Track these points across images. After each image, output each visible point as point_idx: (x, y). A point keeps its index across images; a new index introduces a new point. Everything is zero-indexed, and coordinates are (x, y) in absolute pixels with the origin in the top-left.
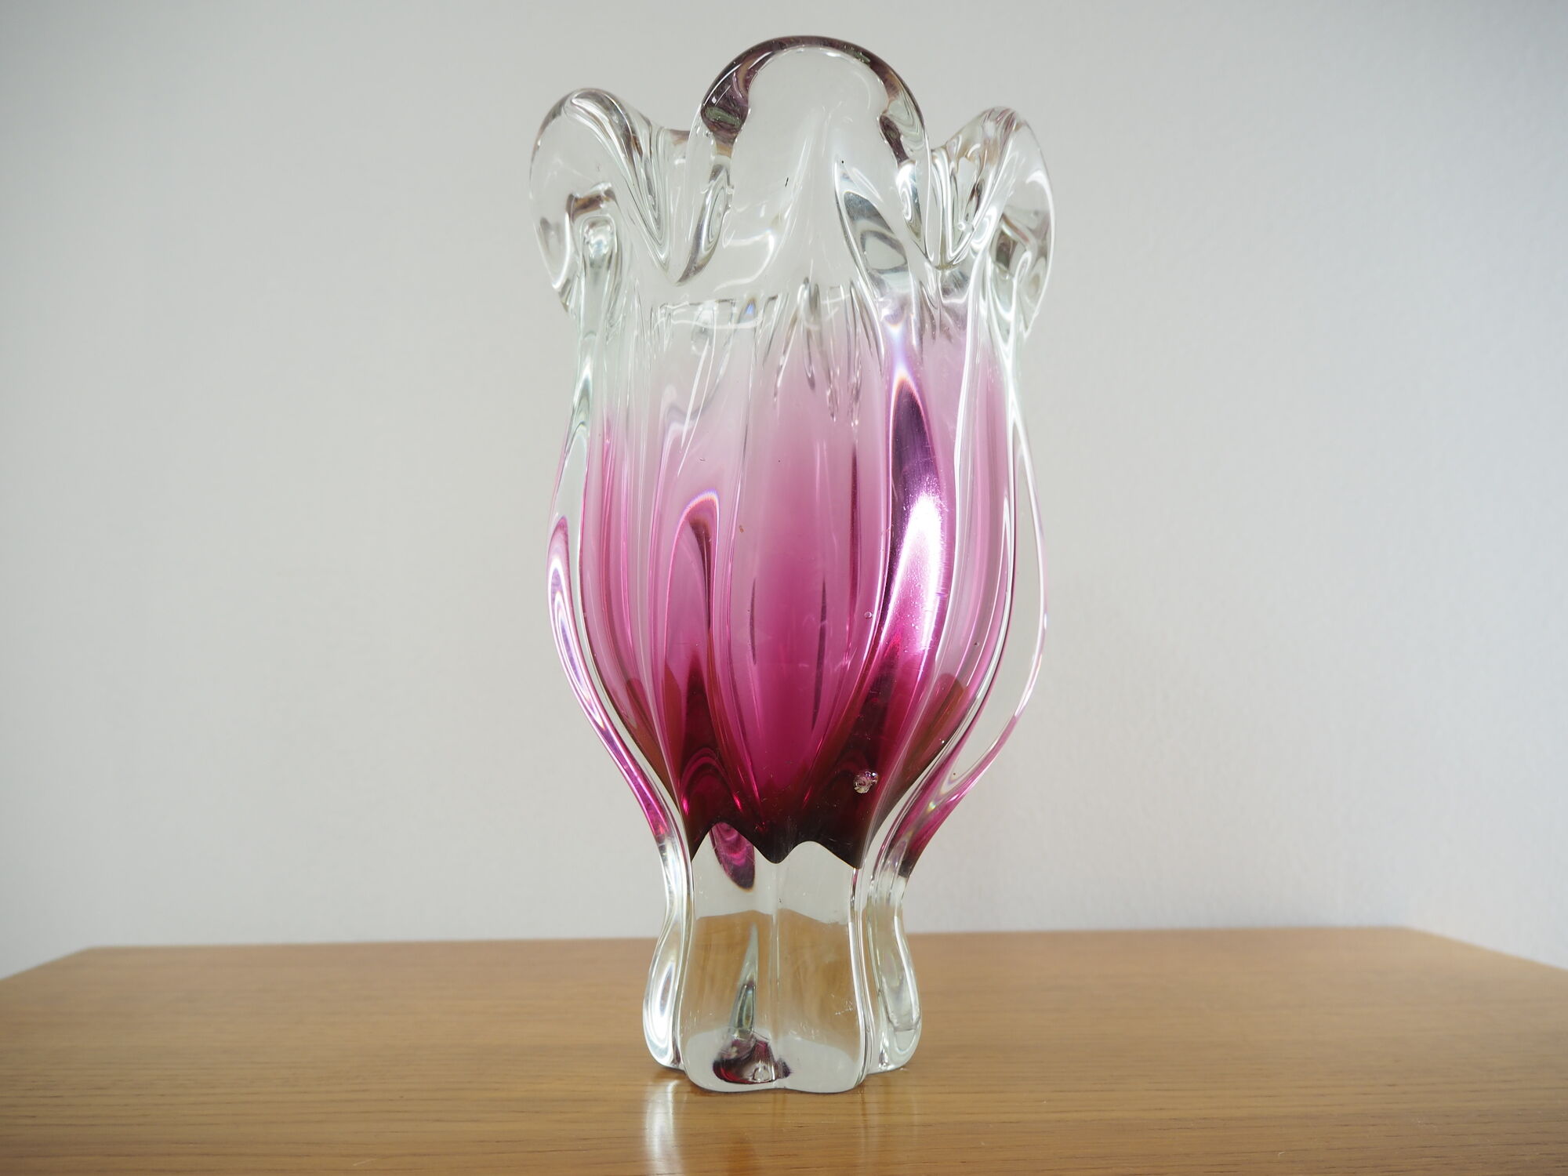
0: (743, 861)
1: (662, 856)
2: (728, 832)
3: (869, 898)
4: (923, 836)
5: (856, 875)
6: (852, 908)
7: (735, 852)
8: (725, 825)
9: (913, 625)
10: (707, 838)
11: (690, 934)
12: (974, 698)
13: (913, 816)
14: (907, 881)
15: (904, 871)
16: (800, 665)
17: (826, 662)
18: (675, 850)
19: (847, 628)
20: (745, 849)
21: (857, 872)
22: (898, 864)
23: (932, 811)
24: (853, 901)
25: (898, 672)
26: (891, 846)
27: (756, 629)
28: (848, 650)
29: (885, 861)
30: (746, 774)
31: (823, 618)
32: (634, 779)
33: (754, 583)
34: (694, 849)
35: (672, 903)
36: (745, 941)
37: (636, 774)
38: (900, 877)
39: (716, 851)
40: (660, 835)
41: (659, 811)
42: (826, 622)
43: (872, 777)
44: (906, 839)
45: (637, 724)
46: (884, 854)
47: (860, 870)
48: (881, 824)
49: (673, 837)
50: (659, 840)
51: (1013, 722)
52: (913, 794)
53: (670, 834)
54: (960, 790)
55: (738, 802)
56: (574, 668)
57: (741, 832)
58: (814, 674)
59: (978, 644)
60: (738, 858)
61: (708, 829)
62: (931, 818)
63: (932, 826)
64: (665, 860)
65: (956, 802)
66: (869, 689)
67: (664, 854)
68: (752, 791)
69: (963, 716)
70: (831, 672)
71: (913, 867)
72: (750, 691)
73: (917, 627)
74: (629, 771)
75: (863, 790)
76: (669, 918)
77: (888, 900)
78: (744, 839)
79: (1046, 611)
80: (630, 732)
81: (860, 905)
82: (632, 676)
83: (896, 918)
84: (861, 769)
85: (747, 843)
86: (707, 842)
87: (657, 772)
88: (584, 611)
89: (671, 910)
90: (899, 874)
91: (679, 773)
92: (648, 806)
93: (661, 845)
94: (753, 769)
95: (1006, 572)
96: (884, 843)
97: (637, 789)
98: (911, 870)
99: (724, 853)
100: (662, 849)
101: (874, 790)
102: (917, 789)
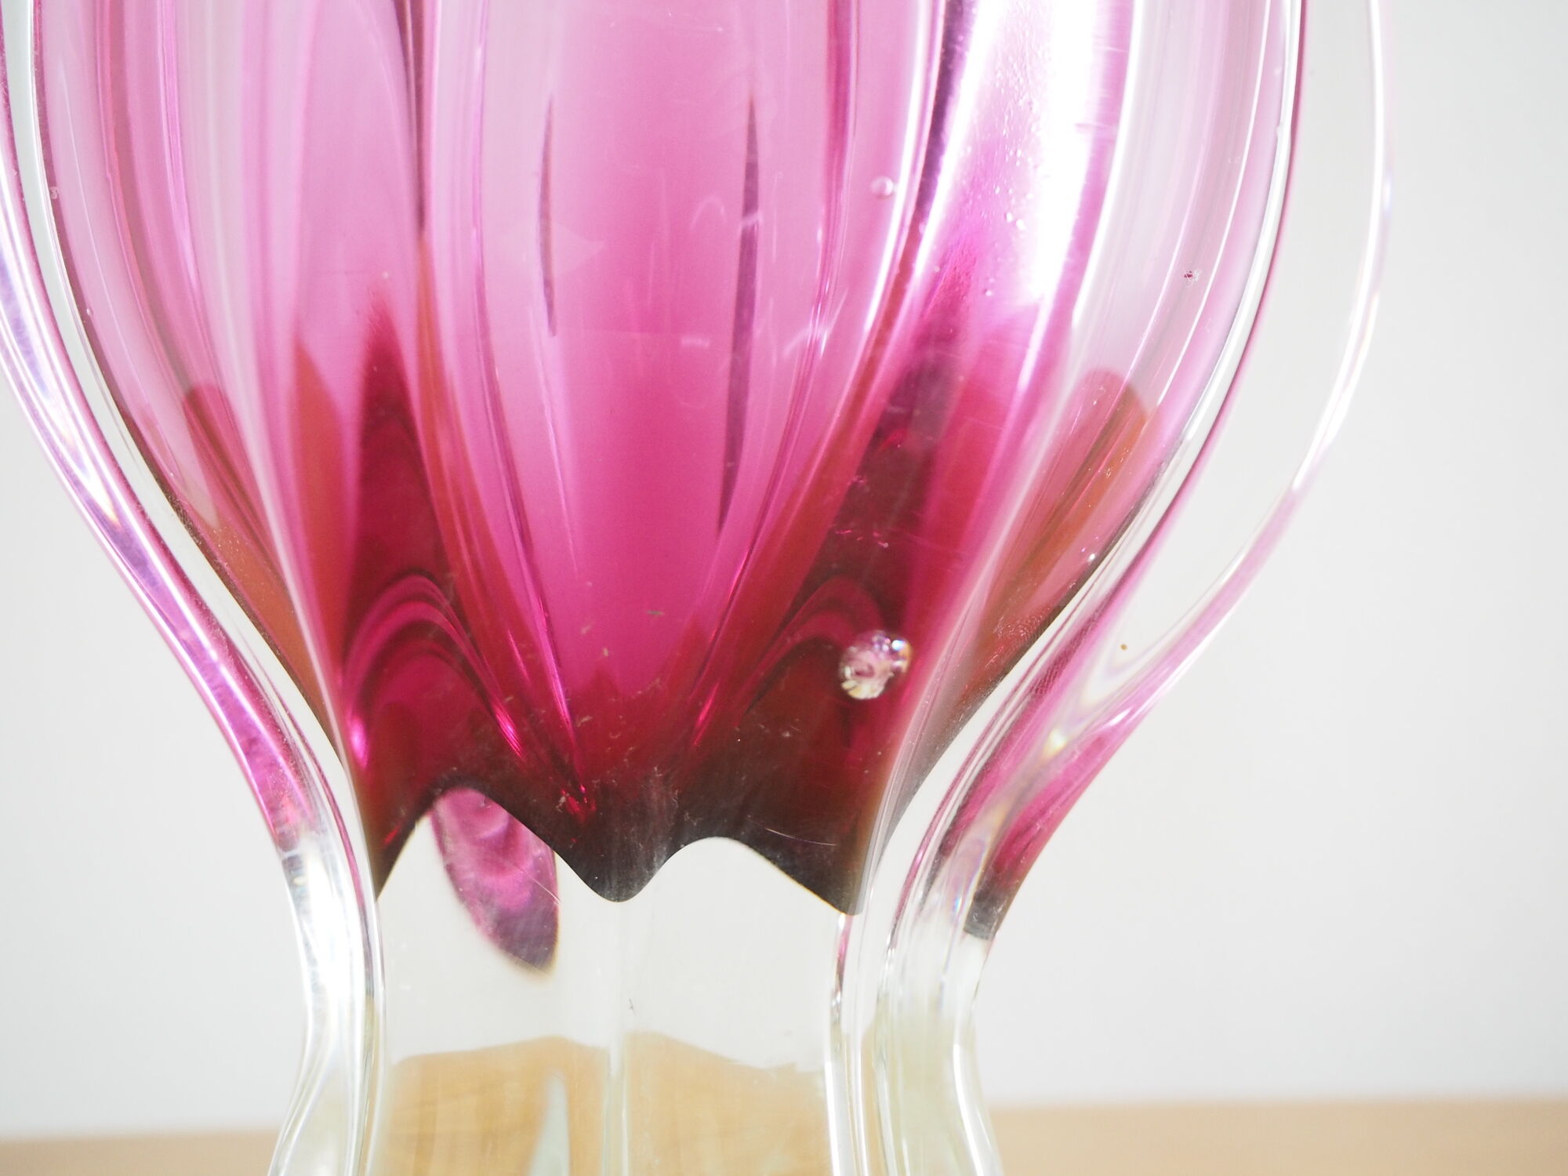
0: (527, 894)
1: (292, 885)
2: (481, 812)
3: (881, 1000)
4: (1035, 819)
5: (846, 935)
6: (836, 1023)
7: (501, 869)
8: (473, 797)
9: (1010, 218)
10: (423, 831)
11: (372, 1106)
12: (1177, 438)
13: (1005, 765)
14: (988, 951)
15: (981, 920)
16: (686, 341)
17: (758, 331)
18: (330, 867)
19: (820, 235)
20: (529, 864)
21: (849, 924)
22: (965, 902)
23: (1057, 756)
24: (838, 1008)
25: (968, 352)
26: (945, 849)
27: (556, 227)
28: (821, 299)
29: (926, 895)
30: (531, 649)
31: (750, 204)
32: (208, 669)
33: (550, 111)
34: (385, 855)
35: (321, 1017)
36: (530, 1123)
37: (214, 655)
38: (969, 937)
39: (450, 869)
40: (285, 828)
41: (281, 760)
42: (759, 217)
43: (893, 653)
44: (985, 832)
45: (220, 515)
46: (923, 874)
47: (856, 918)
48: (918, 786)
49: (324, 831)
50: (283, 841)
51: (1286, 508)
52: (1006, 703)
53: (314, 825)
54: (1135, 697)
55: (509, 729)
56: (28, 352)
57: (522, 813)
58: (725, 363)
59: (1196, 274)
60: (510, 885)
61: (424, 805)
62: (1057, 771)
63: (1059, 795)
64: (299, 898)
65: (1123, 732)
66: (883, 401)
67: (298, 881)
68: (549, 696)
69: (1150, 485)
70: (774, 360)
71: (1005, 910)
72: (541, 409)
73: (1020, 224)
74: (195, 650)
75: (866, 690)
76: (309, 1071)
77: (937, 1004)
78: (527, 835)
79: (1389, 167)
80: (194, 532)
81: (858, 1019)
82: (199, 376)
83: (957, 1050)
84: (859, 632)
85: (533, 846)
86: (422, 838)
87: (274, 647)
88: (52, 181)
89: (319, 1039)
90: (966, 931)
91: (340, 651)
92: (251, 744)
93: (287, 855)
94: (551, 634)
95: (1278, 72)
96: (923, 845)
97: (218, 696)
98: (1001, 918)
99: (471, 875)
100: (292, 866)
101: (898, 689)
102: (1016, 689)
